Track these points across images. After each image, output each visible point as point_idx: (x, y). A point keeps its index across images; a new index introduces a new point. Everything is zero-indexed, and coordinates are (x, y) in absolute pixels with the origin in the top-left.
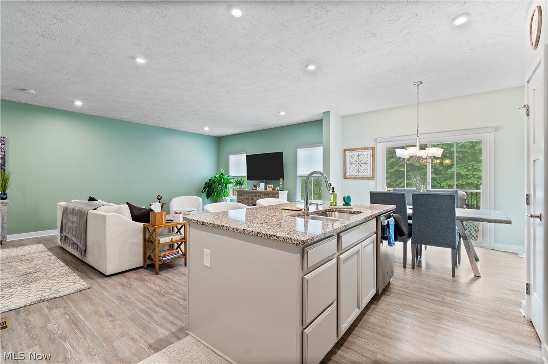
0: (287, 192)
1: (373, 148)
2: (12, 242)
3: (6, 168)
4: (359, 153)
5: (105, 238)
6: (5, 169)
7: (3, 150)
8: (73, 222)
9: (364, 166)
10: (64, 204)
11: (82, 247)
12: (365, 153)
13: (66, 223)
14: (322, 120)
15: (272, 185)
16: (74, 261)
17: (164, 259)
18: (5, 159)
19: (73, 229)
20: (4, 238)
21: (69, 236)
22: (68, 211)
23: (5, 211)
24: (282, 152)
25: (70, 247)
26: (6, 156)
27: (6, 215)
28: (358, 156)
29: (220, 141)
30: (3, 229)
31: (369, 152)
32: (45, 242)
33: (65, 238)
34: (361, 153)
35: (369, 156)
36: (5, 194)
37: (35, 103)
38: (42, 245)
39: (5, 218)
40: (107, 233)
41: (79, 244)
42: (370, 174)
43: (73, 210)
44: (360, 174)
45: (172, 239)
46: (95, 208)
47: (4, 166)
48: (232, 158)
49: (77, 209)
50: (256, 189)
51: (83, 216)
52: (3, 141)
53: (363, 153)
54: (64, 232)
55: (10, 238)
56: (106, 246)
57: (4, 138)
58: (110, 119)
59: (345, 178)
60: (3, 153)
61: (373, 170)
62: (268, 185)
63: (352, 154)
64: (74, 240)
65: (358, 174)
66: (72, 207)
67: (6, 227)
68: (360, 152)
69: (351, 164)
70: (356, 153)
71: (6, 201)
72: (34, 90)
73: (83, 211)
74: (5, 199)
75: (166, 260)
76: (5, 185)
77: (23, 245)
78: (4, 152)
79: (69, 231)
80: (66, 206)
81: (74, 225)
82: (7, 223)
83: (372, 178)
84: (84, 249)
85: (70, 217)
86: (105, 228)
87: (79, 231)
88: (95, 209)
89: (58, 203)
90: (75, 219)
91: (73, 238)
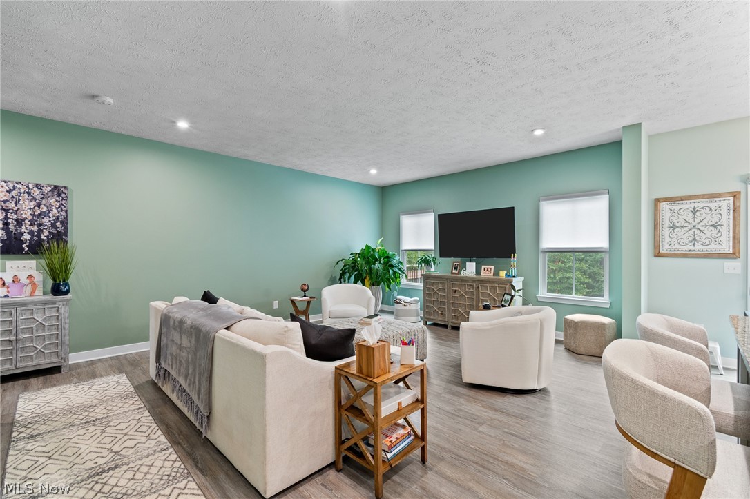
0: (522, 278)
1: (735, 195)
2: (78, 366)
3: (69, 239)
4: (696, 205)
5: (263, 410)
6: (67, 242)
7: (64, 209)
8: (180, 347)
9: (709, 231)
10: (161, 305)
11: (202, 408)
12: (712, 205)
13: (167, 345)
14: (620, 142)
15: (493, 267)
16: (184, 428)
17: (389, 455)
18: (67, 223)
19: (181, 362)
20: (65, 362)
21: (174, 373)
22: (171, 323)
23: (67, 315)
24: (513, 208)
25: (175, 393)
26: (69, 218)
27: (68, 321)
28: (694, 211)
29: (384, 193)
30: (64, 346)
31: (724, 205)
32: (128, 369)
33: (165, 374)
34: (701, 205)
35: (724, 212)
36: (67, 284)
37: (114, 129)
38: (124, 377)
39: (67, 326)
40: (268, 396)
41: (195, 397)
42: (727, 247)
43: (181, 322)
44: (698, 248)
45: (400, 404)
46: (227, 325)
47: (66, 236)
48: (407, 222)
49: (189, 322)
50: (459, 273)
51: (203, 341)
52: (65, 193)
53: (710, 205)
54: (162, 362)
55: (75, 358)
56: (264, 426)
57: (65, 188)
58: (227, 156)
59: (658, 255)
60: (64, 214)
61: (736, 239)
62: (483, 267)
63: (676, 207)
64: (185, 386)
65: (692, 248)
66: (178, 316)
67: (67, 342)
68: (699, 204)
69: (674, 227)
70: (689, 205)
71: (69, 296)
72: (112, 97)
73: (203, 329)
74: (67, 292)
75: (393, 458)
76: (66, 270)
77: (94, 376)
78: (66, 212)
79: (172, 362)
80: (165, 312)
81: (184, 354)
82: (69, 335)
83: (734, 255)
84: (206, 414)
85: (176, 336)
86: (264, 385)
87: (194, 370)
88: (226, 328)
89: (151, 303)
90: (185, 342)
91: (181, 381)
